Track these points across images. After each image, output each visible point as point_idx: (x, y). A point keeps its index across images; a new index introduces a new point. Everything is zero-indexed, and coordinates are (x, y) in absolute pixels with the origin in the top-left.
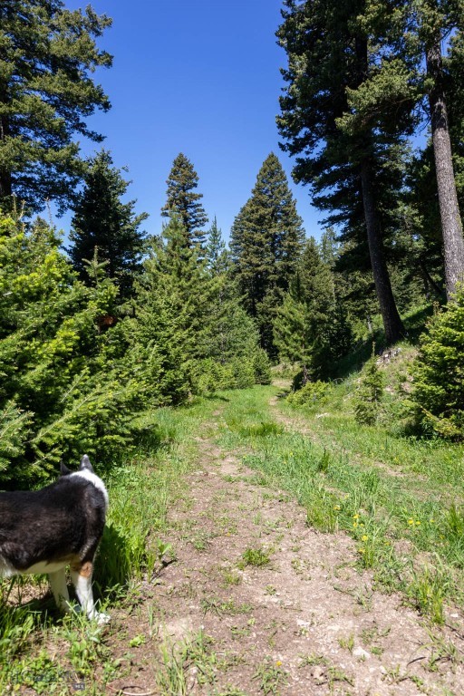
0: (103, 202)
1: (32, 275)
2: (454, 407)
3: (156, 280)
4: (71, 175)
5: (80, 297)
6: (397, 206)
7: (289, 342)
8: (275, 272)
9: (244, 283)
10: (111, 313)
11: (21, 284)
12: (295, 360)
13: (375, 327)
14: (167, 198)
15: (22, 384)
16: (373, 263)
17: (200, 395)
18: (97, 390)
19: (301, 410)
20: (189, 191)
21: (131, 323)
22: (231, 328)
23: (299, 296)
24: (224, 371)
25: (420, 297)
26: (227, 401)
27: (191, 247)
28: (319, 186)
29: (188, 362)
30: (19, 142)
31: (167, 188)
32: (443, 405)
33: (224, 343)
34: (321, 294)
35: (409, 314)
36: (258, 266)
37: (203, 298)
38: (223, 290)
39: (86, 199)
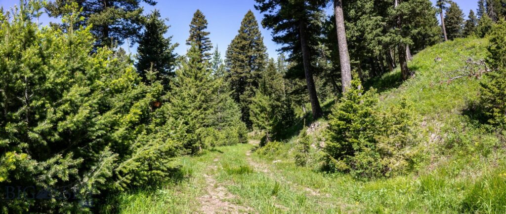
0: (154, 38)
1: (119, 79)
2: (346, 154)
3: (182, 81)
4: (138, 24)
5: (143, 91)
6: (318, 44)
7: (259, 118)
8: (251, 77)
9: (233, 83)
10: (158, 100)
11: (114, 84)
12: (262, 129)
13: (307, 109)
14: (190, 35)
15: (112, 138)
16: (306, 75)
17: (206, 148)
18: (150, 143)
19: (264, 159)
20: (202, 31)
21: (169, 105)
22: (224, 109)
23: (265, 92)
24: (220, 135)
25: (331, 94)
26: (222, 153)
27: (203, 62)
28: (277, 31)
29: (200, 129)
30: (113, 9)
31: (190, 29)
32: (340, 153)
33: (221, 118)
34: (277, 90)
35: (325, 103)
36: (241, 73)
37: (209, 92)
38: (221, 88)
39: (145, 36)
